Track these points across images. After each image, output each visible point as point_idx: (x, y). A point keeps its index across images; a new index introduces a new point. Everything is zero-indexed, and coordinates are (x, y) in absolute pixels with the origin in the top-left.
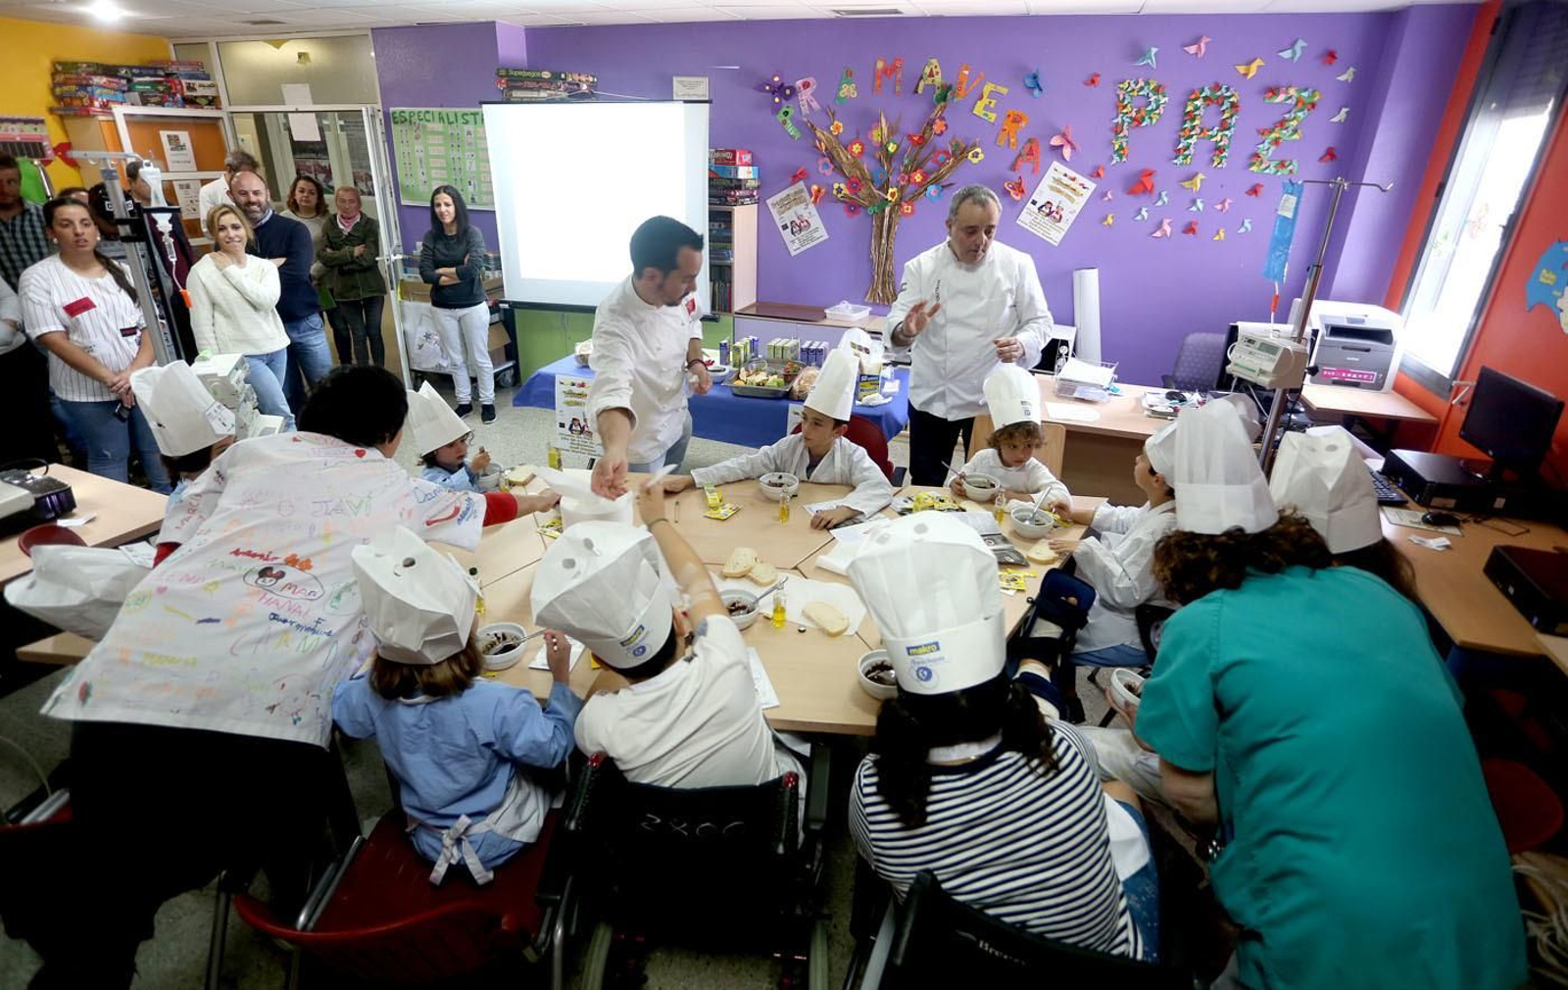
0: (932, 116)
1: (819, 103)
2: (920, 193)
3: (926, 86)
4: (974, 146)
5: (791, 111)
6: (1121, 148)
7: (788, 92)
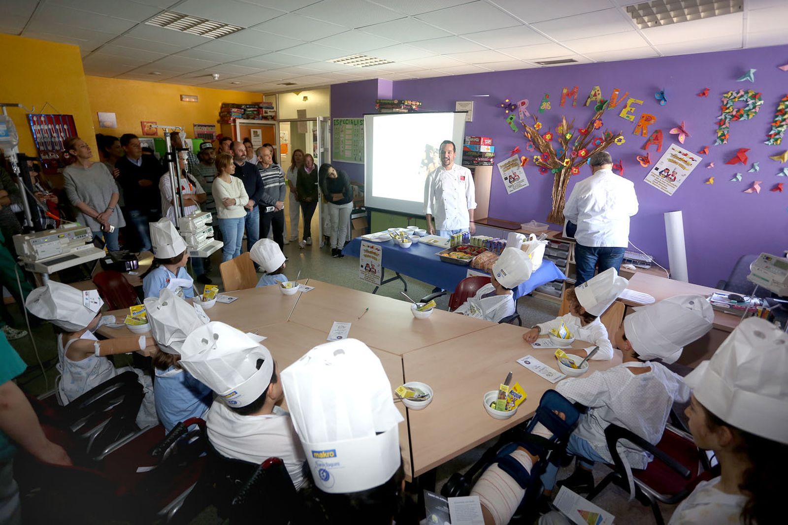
0: (594, 118)
1: (529, 113)
2: (584, 163)
3: (591, 101)
4: (619, 135)
5: (514, 117)
6: (723, 135)
7: (513, 107)
